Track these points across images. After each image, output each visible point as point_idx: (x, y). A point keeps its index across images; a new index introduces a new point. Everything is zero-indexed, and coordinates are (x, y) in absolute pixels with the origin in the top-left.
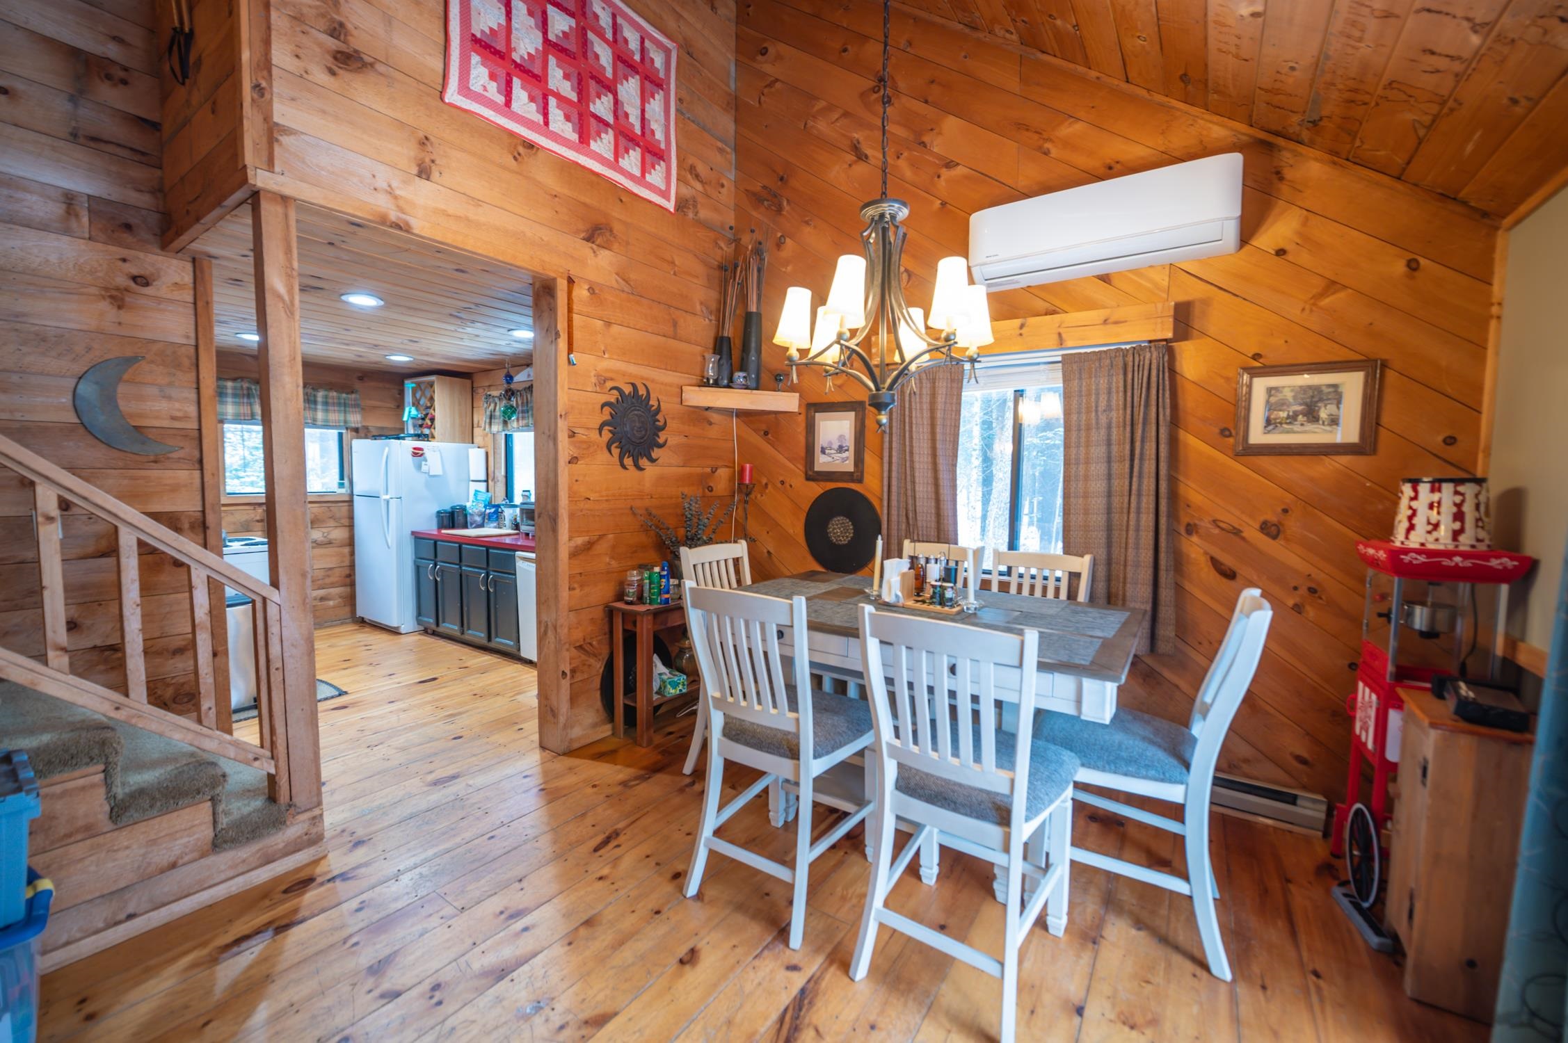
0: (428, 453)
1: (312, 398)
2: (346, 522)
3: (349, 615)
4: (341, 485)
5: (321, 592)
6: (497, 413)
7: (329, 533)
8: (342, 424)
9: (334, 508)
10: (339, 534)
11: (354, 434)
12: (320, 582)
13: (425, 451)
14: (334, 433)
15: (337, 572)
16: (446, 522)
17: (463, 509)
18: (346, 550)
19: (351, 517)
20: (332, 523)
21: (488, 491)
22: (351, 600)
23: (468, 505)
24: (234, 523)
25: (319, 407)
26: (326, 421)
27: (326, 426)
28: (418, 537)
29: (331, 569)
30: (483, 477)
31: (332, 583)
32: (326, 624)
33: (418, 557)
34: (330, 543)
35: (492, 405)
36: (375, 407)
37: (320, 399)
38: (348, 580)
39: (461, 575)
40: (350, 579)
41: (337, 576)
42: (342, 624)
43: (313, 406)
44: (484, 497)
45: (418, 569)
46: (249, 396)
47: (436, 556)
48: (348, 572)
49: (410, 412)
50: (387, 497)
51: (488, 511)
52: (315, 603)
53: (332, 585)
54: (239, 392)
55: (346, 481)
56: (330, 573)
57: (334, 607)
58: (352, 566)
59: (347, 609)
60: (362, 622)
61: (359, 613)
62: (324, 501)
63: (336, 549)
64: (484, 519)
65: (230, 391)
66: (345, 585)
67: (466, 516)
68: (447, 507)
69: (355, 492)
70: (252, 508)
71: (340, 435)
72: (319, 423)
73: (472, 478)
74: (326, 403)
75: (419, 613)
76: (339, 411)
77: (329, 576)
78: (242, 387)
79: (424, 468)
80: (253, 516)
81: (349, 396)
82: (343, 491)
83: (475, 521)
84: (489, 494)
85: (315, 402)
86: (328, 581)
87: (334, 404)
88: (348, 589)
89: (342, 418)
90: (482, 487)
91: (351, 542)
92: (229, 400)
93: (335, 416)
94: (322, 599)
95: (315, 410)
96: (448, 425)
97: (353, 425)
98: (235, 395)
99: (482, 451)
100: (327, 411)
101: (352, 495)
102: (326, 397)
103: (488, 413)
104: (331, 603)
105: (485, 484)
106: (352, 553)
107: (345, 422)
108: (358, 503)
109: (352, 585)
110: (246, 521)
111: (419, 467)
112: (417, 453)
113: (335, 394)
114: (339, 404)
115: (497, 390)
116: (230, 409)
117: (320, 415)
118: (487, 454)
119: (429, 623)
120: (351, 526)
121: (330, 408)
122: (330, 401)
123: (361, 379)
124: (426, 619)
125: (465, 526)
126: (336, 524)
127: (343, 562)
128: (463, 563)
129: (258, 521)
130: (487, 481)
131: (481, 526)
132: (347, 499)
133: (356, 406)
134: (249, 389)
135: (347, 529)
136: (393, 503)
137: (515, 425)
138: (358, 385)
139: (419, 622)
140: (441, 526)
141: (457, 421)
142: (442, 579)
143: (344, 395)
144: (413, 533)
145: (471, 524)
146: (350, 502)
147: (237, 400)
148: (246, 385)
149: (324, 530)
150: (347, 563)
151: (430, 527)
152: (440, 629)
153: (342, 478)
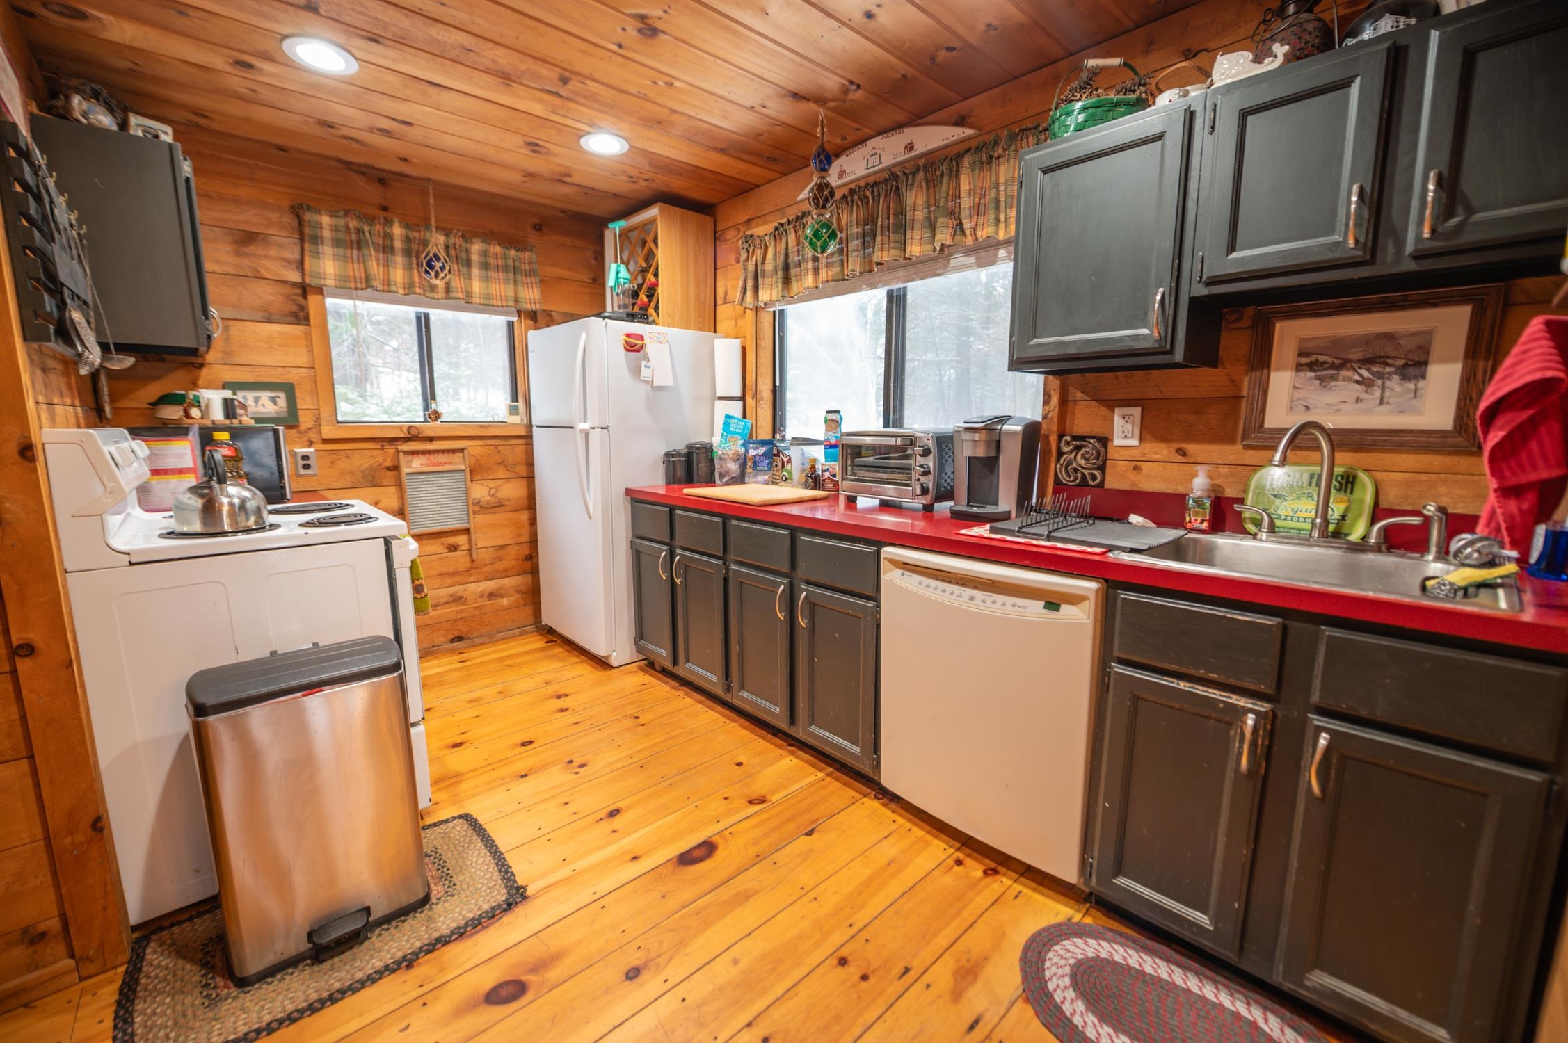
0: (651, 347)
1: (464, 255)
2: (522, 470)
3: (531, 620)
4: (513, 411)
5: (490, 585)
6: (769, 266)
7: (497, 488)
8: (511, 303)
9: (505, 448)
10: (513, 491)
11: (531, 323)
12: (487, 569)
13: (647, 341)
14: (500, 321)
15: (513, 552)
16: (680, 472)
17: (708, 450)
18: (524, 516)
19: (530, 464)
20: (501, 473)
21: (744, 416)
22: (533, 595)
23: (716, 440)
24: (352, 473)
25: (475, 271)
26: (487, 296)
27: (487, 306)
28: (636, 498)
29: (503, 547)
30: (738, 392)
31: (505, 570)
32: (499, 636)
33: (637, 536)
34: (500, 505)
35: (759, 252)
36: (560, 279)
37: (475, 258)
38: (528, 565)
39: (726, 580)
40: (531, 563)
41: (513, 557)
42: (522, 634)
43: (465, 270)
44: (738, 426)
45: (637, 556)
46: (360, 245)
47: (672, 536)
48: (527, 552)
49: (617, 274)
50: (586, 426)
51: (752, 452)
52: (481, 602)
53: (506, 573)
54: (342, 236)
55: (521, 404)
56: (501, 553)
57: (509, 608)
58: (533, 542)
59: (529, 610)
60: (552, 635)
61: (546, 620)
62: (485, 435)
63: (511, 515)
64: (743, 466)
65: (327, 234)
66: (525, 573)
67: (711, 462)
68: (680, 446)
69: (535, 422)
70: (378, 446)
71: (511, 326)
72: (476, 300)
73: (719, 394)
74: (485, 266)
75: (641, 634)
76: (506, 281)
77: (500, 559)
78: (347, 227)
79: (645, 373)
80: (380, 459)
81: (520, 254)
82: (516, 419)
83: (727, 472)
84: (749, 422)
85: (468, 263)
86: (499, 566)
87: (497, 268)
88: (528, 579)
89: (511, 293)
90: (735, 408)
91: (531, 503)
92: (327, 249)
93: (502, 289)
94: (492, 595)
95: (470, 277)
96: (679, 298)
97: (528, 307)
98: (336, 243)
99: (736, 344)
100: (487, 279)
101: (530, 426)
102: (485, 254)
103: (751, 268)
104: (505, 601)
105: (740, 403)
106: (533, 522)
107: (516, 301)
108: (541, 440)
109: (535, 571)
110: (371, 468)
111: (636, 371)
112: (634, 346)
113: (498, 249)
114: (505, 269)
115: (765, 223)
116: (328, 266)
117: (477, 286)
118: (744, 349)
119: (659, 655)
120: (530, 479)
121: (492, 274)
122: (492, 261)
123: (538, 228)
124: (652, 647)
125: (711, 482)
126: (508, 475)
127: (520, 535)
128: (732, 556)
129: (388, 469)
130: (743, 399)
131: (740, 479)
132: (523, 433)
133: (532, 273)
134: (359, 231)
135: (523, 483)
136: (596, 436)
137: (809, 280)
138: (533, 238)
139: (639, 649)
140: (672, 480)
141: (692, 292)
142: (685, 581)
143: (513, 253)
144: (629, 492)
145: (721, 476)
146: (528, 438)
147: (341, 251)
148: (353, 224)
149: (491, 484)
150: (526, 537)
151: (654, 481)
152: (680, 671)
153: (515, 398)
